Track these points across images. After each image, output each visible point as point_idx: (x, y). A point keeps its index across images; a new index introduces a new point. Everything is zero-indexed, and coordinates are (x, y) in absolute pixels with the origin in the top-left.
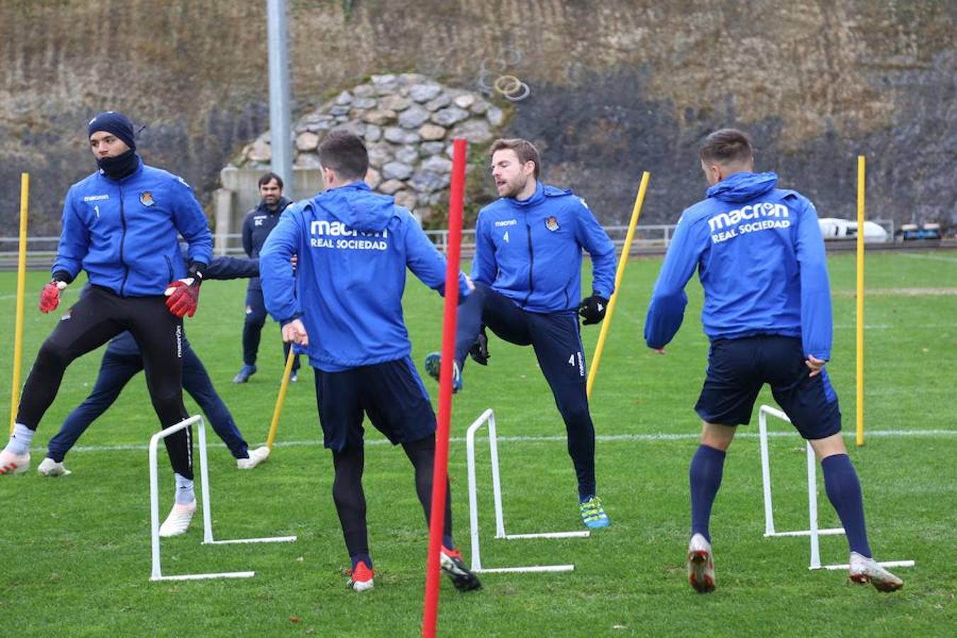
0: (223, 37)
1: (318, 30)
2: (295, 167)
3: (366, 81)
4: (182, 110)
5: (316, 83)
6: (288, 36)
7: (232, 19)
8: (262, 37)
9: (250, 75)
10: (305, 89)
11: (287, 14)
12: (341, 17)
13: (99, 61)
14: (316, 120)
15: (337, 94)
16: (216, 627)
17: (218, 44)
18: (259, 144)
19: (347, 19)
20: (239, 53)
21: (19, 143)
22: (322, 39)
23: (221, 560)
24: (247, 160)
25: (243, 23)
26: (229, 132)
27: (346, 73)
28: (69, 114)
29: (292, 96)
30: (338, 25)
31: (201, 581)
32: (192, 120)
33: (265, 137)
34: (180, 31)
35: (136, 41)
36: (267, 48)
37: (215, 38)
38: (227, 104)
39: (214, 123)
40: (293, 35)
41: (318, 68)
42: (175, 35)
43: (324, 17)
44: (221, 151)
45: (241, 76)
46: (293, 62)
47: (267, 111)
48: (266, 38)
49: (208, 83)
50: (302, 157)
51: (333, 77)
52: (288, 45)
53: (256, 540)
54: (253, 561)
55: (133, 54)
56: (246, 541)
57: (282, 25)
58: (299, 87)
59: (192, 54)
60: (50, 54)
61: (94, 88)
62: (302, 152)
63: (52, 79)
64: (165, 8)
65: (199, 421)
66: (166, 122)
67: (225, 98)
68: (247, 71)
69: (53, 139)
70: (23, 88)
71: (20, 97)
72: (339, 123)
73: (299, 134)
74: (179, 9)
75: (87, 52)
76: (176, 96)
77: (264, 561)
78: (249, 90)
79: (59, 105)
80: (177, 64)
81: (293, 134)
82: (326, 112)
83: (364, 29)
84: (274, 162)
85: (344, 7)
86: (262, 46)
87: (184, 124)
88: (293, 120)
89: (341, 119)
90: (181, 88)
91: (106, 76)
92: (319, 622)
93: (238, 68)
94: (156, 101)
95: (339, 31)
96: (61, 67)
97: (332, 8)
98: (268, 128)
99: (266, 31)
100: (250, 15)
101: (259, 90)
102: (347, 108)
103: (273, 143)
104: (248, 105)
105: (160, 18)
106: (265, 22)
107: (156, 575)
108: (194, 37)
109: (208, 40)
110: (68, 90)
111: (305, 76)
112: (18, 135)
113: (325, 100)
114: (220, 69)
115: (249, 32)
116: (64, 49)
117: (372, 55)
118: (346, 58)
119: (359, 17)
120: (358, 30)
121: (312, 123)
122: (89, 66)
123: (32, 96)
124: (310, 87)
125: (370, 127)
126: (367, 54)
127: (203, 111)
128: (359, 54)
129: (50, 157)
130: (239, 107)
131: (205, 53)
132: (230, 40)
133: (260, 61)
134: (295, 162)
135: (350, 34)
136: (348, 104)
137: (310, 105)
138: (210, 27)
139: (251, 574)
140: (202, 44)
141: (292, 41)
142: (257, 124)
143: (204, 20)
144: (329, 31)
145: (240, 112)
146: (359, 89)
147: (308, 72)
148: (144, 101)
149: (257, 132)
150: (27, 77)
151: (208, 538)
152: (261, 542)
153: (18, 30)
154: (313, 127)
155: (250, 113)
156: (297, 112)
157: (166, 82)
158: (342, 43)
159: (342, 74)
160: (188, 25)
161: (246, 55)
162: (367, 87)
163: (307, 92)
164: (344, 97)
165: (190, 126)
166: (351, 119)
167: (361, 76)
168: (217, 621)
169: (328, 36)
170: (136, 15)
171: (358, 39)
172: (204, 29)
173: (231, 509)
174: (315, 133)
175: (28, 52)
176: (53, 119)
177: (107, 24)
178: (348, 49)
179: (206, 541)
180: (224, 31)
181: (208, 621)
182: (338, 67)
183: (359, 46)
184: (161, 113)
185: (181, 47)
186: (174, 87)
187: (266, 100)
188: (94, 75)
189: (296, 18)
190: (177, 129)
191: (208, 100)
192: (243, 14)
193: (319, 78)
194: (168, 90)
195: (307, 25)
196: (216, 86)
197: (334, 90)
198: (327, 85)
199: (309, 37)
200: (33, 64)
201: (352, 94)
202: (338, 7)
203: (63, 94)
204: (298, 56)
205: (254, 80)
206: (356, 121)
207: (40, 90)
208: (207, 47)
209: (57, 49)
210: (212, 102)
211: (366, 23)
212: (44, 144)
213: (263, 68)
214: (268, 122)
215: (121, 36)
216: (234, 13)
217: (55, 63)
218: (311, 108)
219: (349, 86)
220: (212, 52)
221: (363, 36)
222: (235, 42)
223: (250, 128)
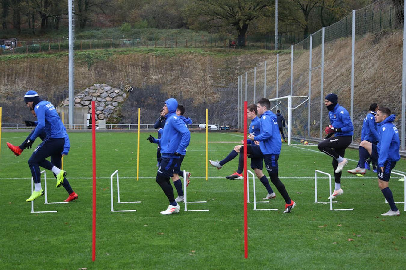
0: (58, 73)
1: (81, 72)
2: (74, 107)
3: (93, 85)
4: (47, 91)
5: (81, 85)
6: (74, 73)
7: (60, 69)
8: (67, 73)
9: (64, 83)
10: (77, 87)
11: (74, 68)
12: (87, 69)
13: (26, 78)
14: (80, 95)
15: (86, 89)
16: (46, 225)
17: (56, 75)
18: (66, 101)
19: (89, 69)
20: (61, 77)
21: (5, 99)
22: (82, 75)
23: (49, 208)
24: (63, 105)
25: (62, 70)
26: (58, 98)
27: (88, 83)
28: (18, 92)
29: (74, 89)
30: (86, 71)
31: (44, 213)
32: (49, 94)
33: (67, 99)
34: (47, 72)
35: (36, 74)
36: (68, 76)
37: (55, 73)
38: (58, 90)
39: (55, 95)
40: (75, 73)
41: (81, 82)
42: (46, 72)
43: (83, 69)
44: (56, 102)
45: (61, 83)
46: (75, 80)
47: (68, 92)
48: (68, 74)
49: (53, 85)
50: (76, 104)
51: (85, 84)
52: (74, 76)
53: (58, 203)
54: (57, 208)
55: (35, 77)
56: (55, 203)
57: (73, 70)
58: (76, 86)
59: (50, 77)
60: (14, 76)
61: (25, 85)
62: (76, 103)
63: (14, 83)
64: (43, 66)
65: (45, 172)
66: (43, 95)
67: (58, 89)
68: (63, 82)
69: (14, 98)
70: (7, 85)
71: (6, 87)
72: (86, 96)
73: (76, 98)
74: (47, 66)
75: (23, 76)
76: (45, 88)
77: (60, 208)
78: (64, 87)
79: (16, 90)
80: (46, 80)
81: (74, 98)
82: (83, 93)
83: (93, 72)
84: (69, 106)
85: (88, 66)
86: (67, 76)
87: (47, 95)
88: (74, 95)
89: (86, 95)
90: (47, 86)
91: (28, 82)
92: (72, 224)
93: (61, 81)
94: (40, 89)
95: (86, 73)
96: (17, 80)
97: (85, 67)
98: (68, 97)
99: (68, 72)
100: (64, 68)
101: (66, 87)
102: (88, 92)
103: (69, 101)
104: (63, 91)
105: (42, 68)
106: (68, 70)
107: (32, 212)
108: (50, 73)
109: (54, 74)
110: (18, 86)
111: (78, 84)
112: (5, 97)
113: (82, 90)
114: (57, 81)
115: (64, 72)
116: (17, 75)
117: (94, 79)
118: (88, 79)
119: (92, 69)
120: (91, 72)
121: (79, 96)
122: (24, 80)
123: (9, 87)
124: (79, 87)
125: (94, 97)
126: (93, 79)
127: (52, 92)
128: (91, 79)
129: (13, 103)
130: (61, 91)
131: (53, 77)
132: (59, 74)
133: (67, 80)
134: (74, 106)
135: (89, 73)
136: (88, 91)
137: (79, 91)
138: (54, 71)
139: (56, 211)
140: (52, 75)
141: (75, 75)
142: (66, 96)
143: (53, 69)
144: (84, 72)
145: (61, 92)
146: (91, 87)
147: (79, 83)
148: (37, 89)
149: (65, 98)
150: (8, 82)
151: (46, 202)
152: (59, 204)
153: (6, 70)
154: (79, 97)
155: (64, 93)
156: (76, 93)
157: (43, 84)
158: (87, 76)
159: (87, 83)
160: (49, 70)
161: (63, 78)
162: (93, 87)
163: (78, 88)
164: (87, 89)
165: (48, 96)
166: (89, 95)
167: (92, 84)
168: (47, 223)
169: (84, 74)
170: (36, 67)
171: (91, 75)
172: (53, 71)
173: (52, 195)
174: (80, 98)
175: (8, 76)
176: (14, 93)
177: (28, 69)
178: (89, 77)
179: (46, 203)
180: (58, 72)
181: (44, 223)
182: (86, 81)
183: (91, 77)
184: (41, 92)
185: (47, 76)
186: (45, 86)
187: (68, 90)
188: (25, 82)
189: (76, 69)
190: (46, 96)
191: (53, 89)
192: (63, 68)
193: (81, 84)
194: (44, 86)
195: (79, 71)
196: (55, 85)
197: (85, 88)
198: (83, 86)
199: (79, 74)
200: (10, 79)
201: (89, 89)
202: (86, 67)
203: (17, 87)
204: (76, 79)
205: (65, 84)
206: (90, 96)
207: (11, 86)
208: (54, 76)
209: (16, 75)
210: (54, 90)
211: (93, 71)
212: (12, 99)
213: (67, 81)
214: (68, 95)
215: (32, 72)
216: (61, 67)
217: (15, 79)
218: (79, 92)
219: (89, 87)
220: (55, 77)
221: (92, 74)
222: (60, 75)
223: (64, 97)
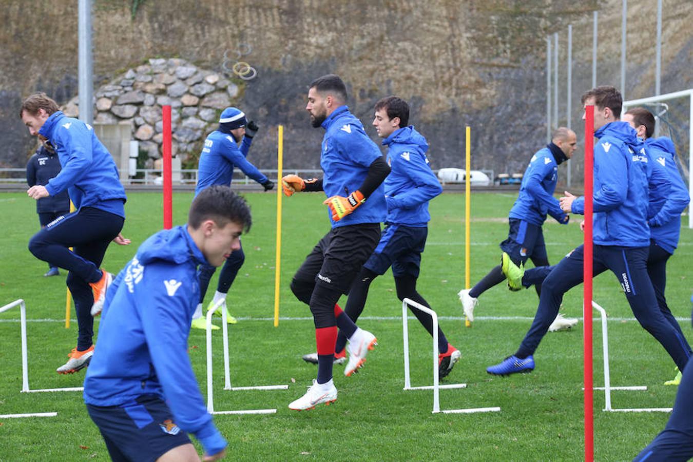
0: (47, 28)
1: (113, 25)
2: (95, 122)
3: (146, 62)
4: (17, 79)
5: (111, 63)
6: (92, 29)
7: (54, 16)
8: (74, 29)
9: (65, 55)
10: (103, 67)
11: (92, 14)
12: (129, 18)
14: (110, 89)
15: (125, 71)
16: (29, 452)
17: (44, 33)
18: (70, 105)
19: (134, 18)
20: (58, 40)
22: (116, 32)
23: (34, 403)
25: (61, 19)
27: (132, 56)
29: (94, 72)
30: (127, 22)
31: (19, 419)
32: (24, 87)
33: (75, 100)
34: (17, 23)
36: (77, 37)
37: (41, 29)
38: (48, 76)
40: (96, 29)
41: (113, 53)
42: (14, 26)
43: (117, 17)
45: (59, 56)
46: (95, 47)
47: (77, 82)
48: (77, 30)
49: (36, 61)
50: (100, 115)
51: (123, 60)
52: (92, 36)
53: (59, 390)
54: (56, 404)
56: (52, 390)
57: (89, 21)
58: (99, 65)
59: (25, 39)
62: (100, 111)
64: (7, 6)
65: (22, 303)
66: (6, 88)
67: (47, 72)
68: (64, 53)
72: (126, 92)
73: (98, 99)
74: (17, 7)
76: (13, 69)
77: (64, 405)
78: (65, 67)
80: (14, 46)
81: (94, 98)
82: (118, 84)
83: (145, 26)
85: (131, 10)
86: (74, 36)
87: (19, 89)
88: (95, 89)
89: (128, 89)
90: (17, 64)
92: (101, 449)
93: (57, 51)
95: (127, 27)
97: (123, 10)
98: (77, 94)
99: (77, 26)
100: (66, 13)
101: (71, 67)
102: (132, 81)
103: (80, 105)
104: (63, 78)
105: (4, 14)
106: (76, 19)
108: (27, 28)
109: (37, 30)
111: (103, 58)
113: (116, 76)
114: (44, 51)
115: (66, 26)
117: (150, 45)
118: (132, 45)
119: (142, 18)
120: (141, 27)
121: (107, 91)
124: (107, 66)
125: (147, 95)
126: (146, 43)
127: (32, 81)
128: (141, 43)
130: (57, 78)
131: (34, 39)
132: (52, 31)
133: (72, 46)
134: (95, 118)
135: (135, 29)
136: (133, 78)
137: (107, 79)
138: (38, 21)
139: (55, 414)
140: (33, 33)
141: (95, 33)
142: (70, 91)
143: (34, 16)
144: (121, 26)
145: (58, 82)
146: (141, 68)
147: (106, 55)
149: (69, 96)
151: (26, 388)
152: (62, 391)
154: (108, 94)
155: (65, 84)
156: (98, 83)
157: (7, 59)
158: (130, 36)
159: (129, 57)
160: (23, 19)
161: (63, 42)
162: (146, 67)
163: (104, 69)
164: (130, 74)
165: (22, 92)
166: (134, 90)
167: (142, 59)
168: (30, 447)
169: (120, 30)
171: (141, 33)
172: (34, 22)
173: (42, 367)
174: (109, 98)
178: (133, 40)
179: (24, 390)
180: (48, 24)
181: (23, 447)
182: (127, 52)
183: (141, 38)
185: (18, 35)
186: (12, 63)
187: (76, 74)
189: (99, 17)
190: (14, 93)
191: (35, 73)
192: (62, 13)
193: (113, 60)
194: (7, 65)
195: (106, 21)
196: (41, 63)
197: (123, 68)
198: (118, 65)
199: (107, 30)
201: (135, 72)
202: (127, 10)
204: (99, 43)
205: (68, 60)
206: (138, 91)
208: (36, 35)
210: (39, 75)
211: (146, 22)
213: (75, 51)
214: (77, 89)
216: (56, 12)
218: (107, 81)
219: (134, 65)
220: (39, 39)
221: (144, 31)
222: (55, 32)
223: (65, 93)
